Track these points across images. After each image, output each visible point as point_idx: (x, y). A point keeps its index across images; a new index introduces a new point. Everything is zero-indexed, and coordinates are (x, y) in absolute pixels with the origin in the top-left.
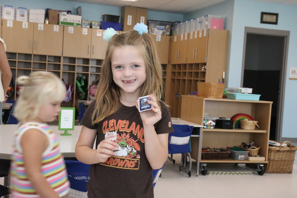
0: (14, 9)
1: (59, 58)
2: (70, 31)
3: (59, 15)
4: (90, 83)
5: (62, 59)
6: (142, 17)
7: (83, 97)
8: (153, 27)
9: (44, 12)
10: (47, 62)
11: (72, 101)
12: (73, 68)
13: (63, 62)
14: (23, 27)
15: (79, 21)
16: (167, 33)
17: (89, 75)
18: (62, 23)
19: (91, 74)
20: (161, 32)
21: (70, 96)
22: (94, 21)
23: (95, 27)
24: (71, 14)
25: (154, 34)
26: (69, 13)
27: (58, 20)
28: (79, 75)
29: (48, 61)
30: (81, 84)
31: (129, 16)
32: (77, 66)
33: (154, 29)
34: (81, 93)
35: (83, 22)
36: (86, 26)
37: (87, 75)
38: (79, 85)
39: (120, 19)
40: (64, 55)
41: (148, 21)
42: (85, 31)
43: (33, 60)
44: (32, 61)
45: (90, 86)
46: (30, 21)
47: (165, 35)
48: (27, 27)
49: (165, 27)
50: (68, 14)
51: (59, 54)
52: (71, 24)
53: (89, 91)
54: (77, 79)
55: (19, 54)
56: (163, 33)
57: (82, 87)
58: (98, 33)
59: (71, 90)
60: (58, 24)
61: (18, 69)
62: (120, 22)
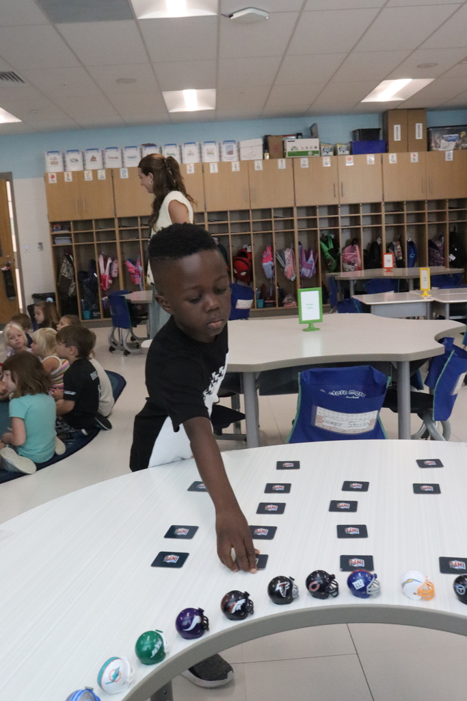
0: (217, 146)
1: (291, 209)
2: (304, 165)
3: (283, 142)
4: (342, 243)
5: (295, 210)
6: (417, 125)
7: (333, 268)
8: (439, 138)
9: (260, 142)
10: (273, 219)
11: (316, 275)
12: (313, 222)
13: (298, 216)
14: (233, 169)
15: (316, 147)
16: (463, 145)
17: (340, 231)
18: (290, 154)
19: (342, 229)
20: (453, 144)
21: (313, 267)
22: (339, 144)
23: (342, 153)
24: (302, 138)
25: (440, 149)
26: (300, 136)
27: (284, 150)
28: (323, 232)
29: (275, 217)
30: (328, 247)
31: (395, 126)
32: (320, 218)
33: (440, 141)
34: (329, 261)
35: (322, 148)
36: (327, 152)
37: (336, 232)
38: (326, 249)
39: (381, 132)
40: (298, 205)
41: (428, 129)
42: (327, 161)
43: (253, 219)
44: (251, 221)
45: (343, 249)
46: (243, 159)
47: (460, 148)
48: (238, 169)
49: (460, 135)
50: (297, 138)
51: (289, 204)
52: (304, 154)
53: (341, 257)
54: (321, 240)
55: (231, 212)
56: (457, 146)
57: (330, 251)
58: (347, 161)
59: (314, 258)
60: (284, 157)
61: (232, 236)
62: (381, 138)
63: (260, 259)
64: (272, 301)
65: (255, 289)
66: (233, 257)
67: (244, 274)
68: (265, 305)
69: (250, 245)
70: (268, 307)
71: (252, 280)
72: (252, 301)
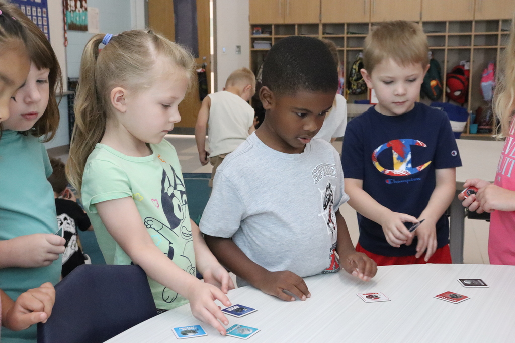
10: (500, 33)
29: (502, 30)
43: (475, 31)
44: (473, 33)
55: (451, 22)
61: (448, 50)
63: (479, 78)
64: (487, 127)
65: (470, 112)
66: (447, 74)
67: (457, 93)
68: (479, 131)
69: (469, 61)
70: (484, 133)
71: (466, 101)
72: (464, 124)
